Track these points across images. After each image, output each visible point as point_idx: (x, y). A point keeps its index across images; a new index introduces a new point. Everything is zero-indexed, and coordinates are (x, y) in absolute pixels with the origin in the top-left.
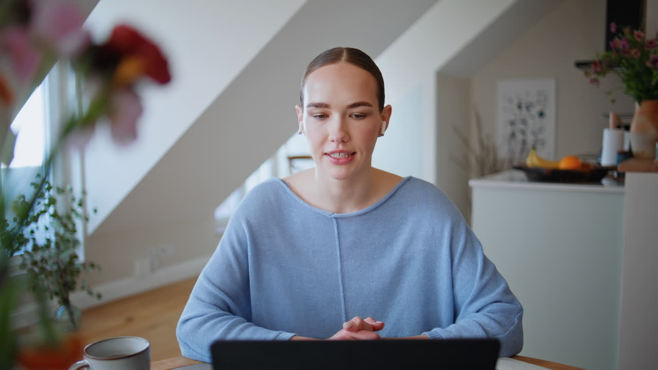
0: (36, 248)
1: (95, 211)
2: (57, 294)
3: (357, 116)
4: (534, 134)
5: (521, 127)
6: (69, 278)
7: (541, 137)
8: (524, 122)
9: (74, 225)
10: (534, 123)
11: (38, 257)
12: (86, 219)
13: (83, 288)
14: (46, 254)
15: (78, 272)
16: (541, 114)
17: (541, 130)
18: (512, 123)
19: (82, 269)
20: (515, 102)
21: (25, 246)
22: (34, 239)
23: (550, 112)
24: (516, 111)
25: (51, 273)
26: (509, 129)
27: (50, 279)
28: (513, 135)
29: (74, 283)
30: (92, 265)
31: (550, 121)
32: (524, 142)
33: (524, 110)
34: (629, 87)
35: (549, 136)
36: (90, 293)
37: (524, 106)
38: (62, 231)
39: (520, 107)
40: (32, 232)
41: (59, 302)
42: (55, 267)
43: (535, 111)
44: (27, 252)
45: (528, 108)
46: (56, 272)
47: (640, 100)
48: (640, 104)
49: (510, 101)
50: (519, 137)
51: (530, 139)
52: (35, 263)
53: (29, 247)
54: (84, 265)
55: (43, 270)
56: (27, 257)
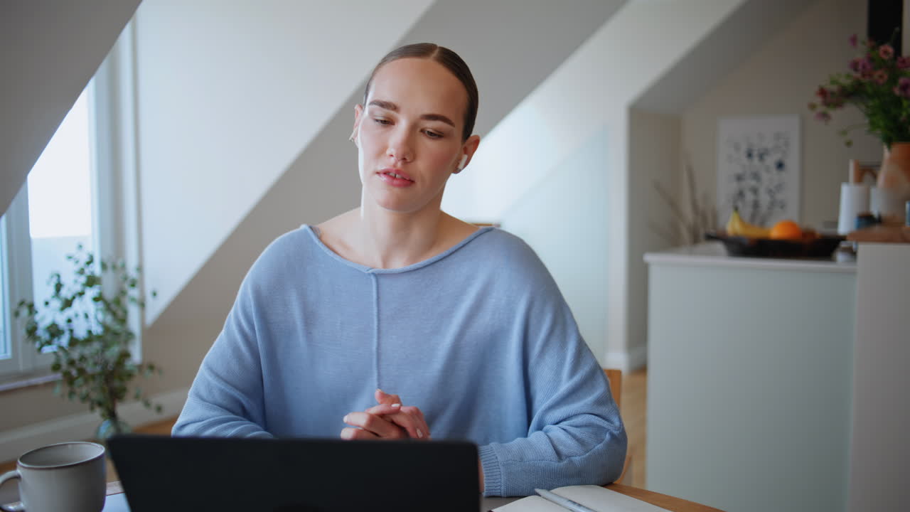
0: (74, 342)
1: (155, 294)
2: (100, 404)
3: (431, 134)
4: (770, 192)
5: (753, 183)
6: (117, 383)
7: (779, 197)
8: (756, 176)
9: (125, 312)
10: (770, 178)
11: (75, 354)
12: (142, 305)
13: (137, 397)
14: (87, 351)
15: (130, 375)
16: (780, 166)
17: (780, 187)
18: (739, 178)
19: (136, 373)
20: (744, 148)
21: (59, 339)
22: (71, 331)
23: (793, 163)
24: (745, 160)
25: (93, 377)
26: (734, 187)
27: (92, 384)
28: (741, 194)
29: (124, 390)
30: (151, 367)
31: (792, 175)
32: (756, 205)
33: (756, 160)
34: (872, 124)
35: (791, 195)
36: (147, 404)
37: (755, 153)
38: (109, 319)
39: (750, 155)
40: (69, 321)
41: (103, 416)
42: (98, 369)
43: (771, 160)
44: (61, 348)
45: (761, 157)
46: (100, 374)
47: (889, 141)
48: (889, 147)
49: (737, 147)
50: (749, 197)
51: (764, 199)
52: (72, 363)
53: (64, 340)
54: (140, 367)
55: (81, 372)
56: (61, 353)
